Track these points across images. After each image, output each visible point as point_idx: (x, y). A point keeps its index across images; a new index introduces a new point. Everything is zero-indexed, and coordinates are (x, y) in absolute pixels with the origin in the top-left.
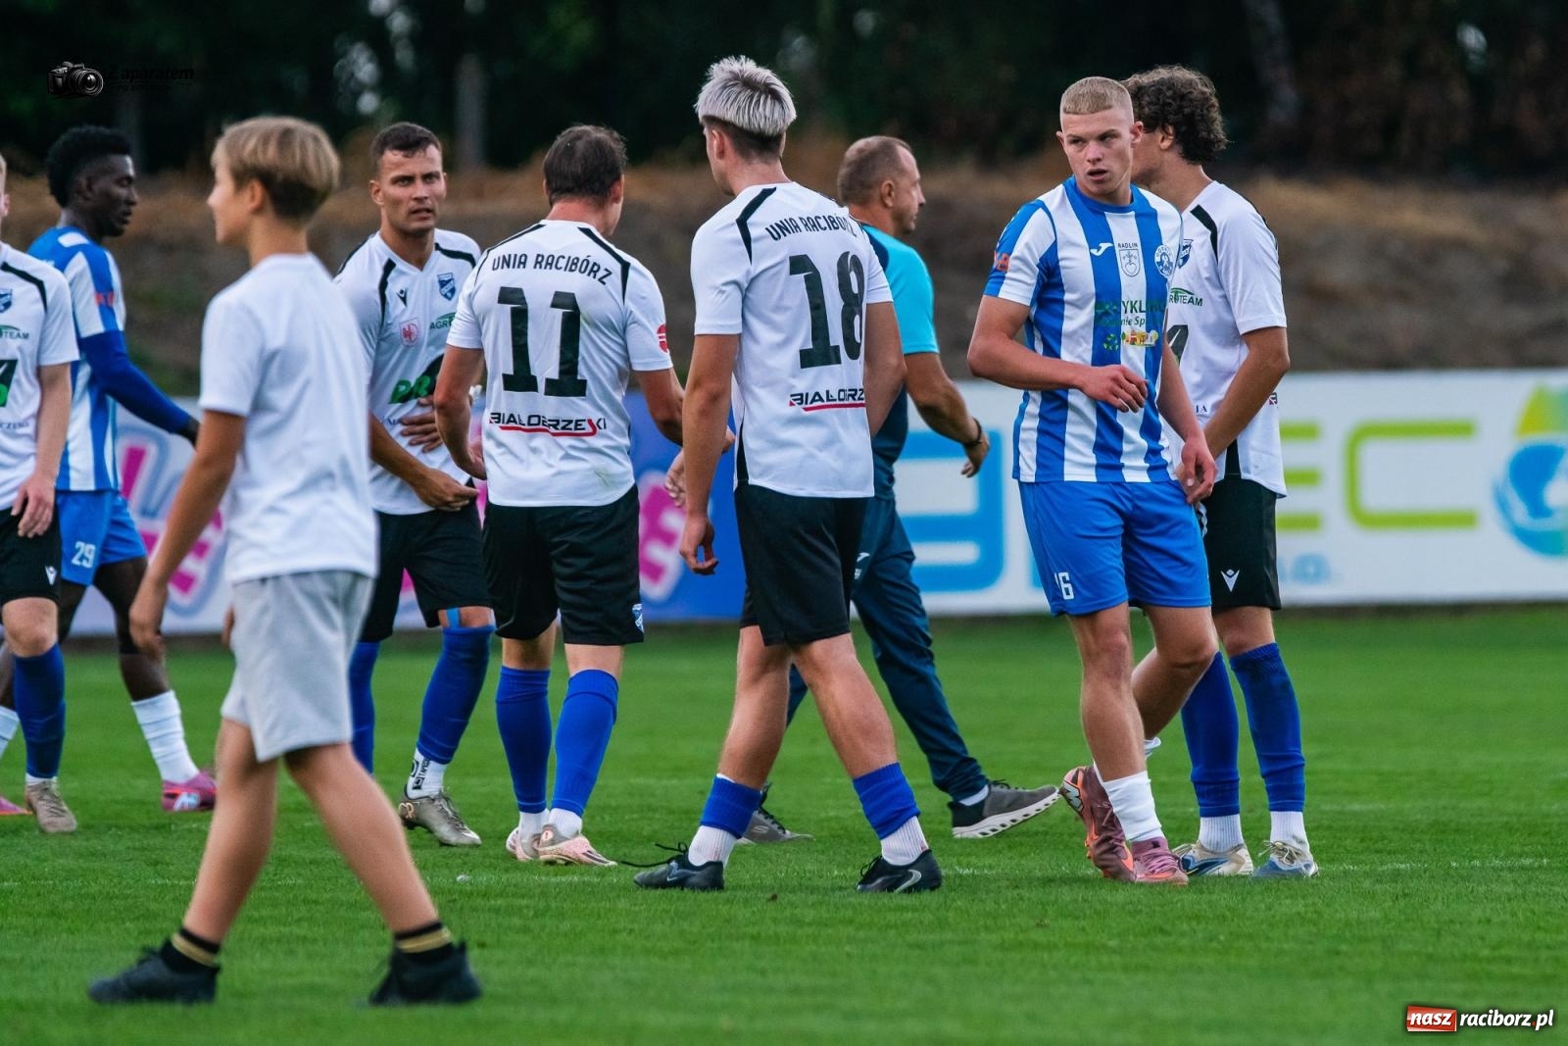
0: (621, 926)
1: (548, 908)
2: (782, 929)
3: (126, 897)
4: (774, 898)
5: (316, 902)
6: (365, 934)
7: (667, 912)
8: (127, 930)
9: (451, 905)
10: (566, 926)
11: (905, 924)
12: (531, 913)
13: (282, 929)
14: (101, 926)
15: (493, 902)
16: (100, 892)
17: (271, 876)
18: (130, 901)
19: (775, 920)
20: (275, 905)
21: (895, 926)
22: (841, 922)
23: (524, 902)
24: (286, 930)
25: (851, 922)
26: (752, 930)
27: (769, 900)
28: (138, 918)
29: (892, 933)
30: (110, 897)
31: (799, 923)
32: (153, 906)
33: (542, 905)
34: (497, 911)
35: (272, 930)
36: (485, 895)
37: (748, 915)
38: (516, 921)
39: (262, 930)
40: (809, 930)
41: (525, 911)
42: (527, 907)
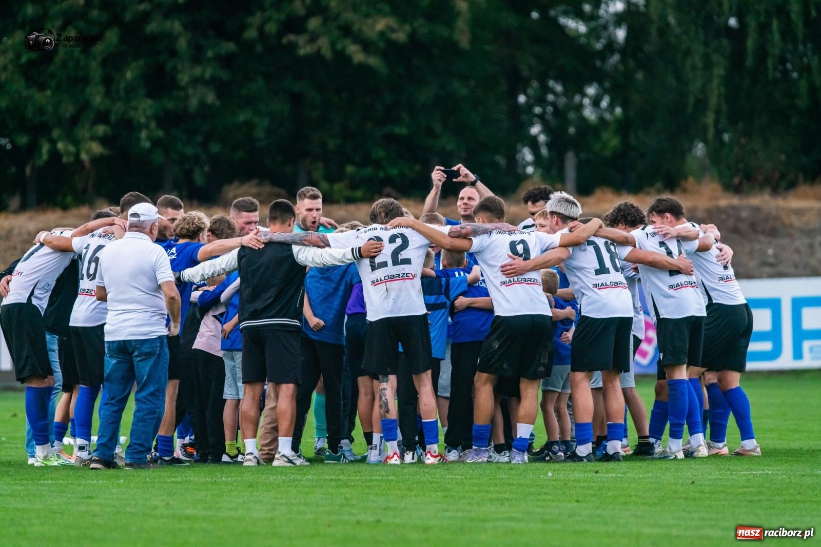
0: (632, 494)
1: (604, 487)
2: (697, 495)
3: (437, 483)
4: (693, 482)
5: (512, 484)
6: (532, 497)
7: (651, 488)
8: (438, 495)
9: (565, 485)
10: (611, 494)
11: (745, 493)
12: (597, 489)
13: (499, 495)
14: (427, 494)
15: (582, 484)
16: (427, 481)
17: (494, 474)
18: (439, 484)
19: (694, 491)
20: (496, 485)
21: (741, 494)
22: (720, 492)
23: (594, 484)
24: (500, 496)
25: (724, 492)
26: (685, 495)
27: (691, 483)
28: (442, 491)
29: (740, 497)
30: (431, 483)
31: (703, 492)
32: (448, 486)
33: (601, 485)
34: (584, 488)
35: (494, 496)
36: (578, 481)
37: (683, 489)
38: (591, 492)
39: (491, 495)
40: (707, 495)
41: (594, 488)
42: (595, 486)
